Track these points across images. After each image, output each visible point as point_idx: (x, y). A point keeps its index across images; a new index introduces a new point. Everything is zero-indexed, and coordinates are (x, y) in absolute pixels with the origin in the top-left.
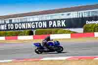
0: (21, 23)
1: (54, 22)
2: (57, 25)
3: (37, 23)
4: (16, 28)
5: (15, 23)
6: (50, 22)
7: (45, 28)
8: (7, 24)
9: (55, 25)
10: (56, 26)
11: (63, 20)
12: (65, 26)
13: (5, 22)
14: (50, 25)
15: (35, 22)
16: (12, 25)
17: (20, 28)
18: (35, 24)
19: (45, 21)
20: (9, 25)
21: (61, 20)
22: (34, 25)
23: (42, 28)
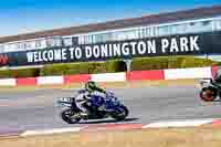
0: (99, 44)
1: (174, 40)
2: (179, 48)
3: (133, 44)
4: (88, 56)
5: (85, 45)
6: (164, 41)
7: (151, 55)
8: (68, 47)
9: (174, 47)
10: (177, 50)
11: (194, 35)
12: (197, 49)
13: (63, 43)
14: (164, 47)
15: (129, 41)
16: (78, 49)
17: (97, 56)
18: (130, 47)
19: (152, 39)
20: (71, 49)
21: (188, 36)
22: (128, 49)
23: (146, 54)
